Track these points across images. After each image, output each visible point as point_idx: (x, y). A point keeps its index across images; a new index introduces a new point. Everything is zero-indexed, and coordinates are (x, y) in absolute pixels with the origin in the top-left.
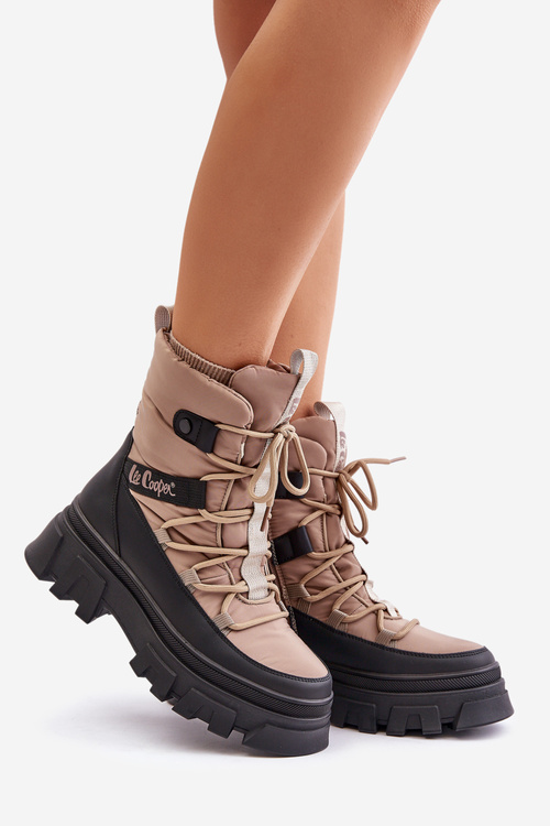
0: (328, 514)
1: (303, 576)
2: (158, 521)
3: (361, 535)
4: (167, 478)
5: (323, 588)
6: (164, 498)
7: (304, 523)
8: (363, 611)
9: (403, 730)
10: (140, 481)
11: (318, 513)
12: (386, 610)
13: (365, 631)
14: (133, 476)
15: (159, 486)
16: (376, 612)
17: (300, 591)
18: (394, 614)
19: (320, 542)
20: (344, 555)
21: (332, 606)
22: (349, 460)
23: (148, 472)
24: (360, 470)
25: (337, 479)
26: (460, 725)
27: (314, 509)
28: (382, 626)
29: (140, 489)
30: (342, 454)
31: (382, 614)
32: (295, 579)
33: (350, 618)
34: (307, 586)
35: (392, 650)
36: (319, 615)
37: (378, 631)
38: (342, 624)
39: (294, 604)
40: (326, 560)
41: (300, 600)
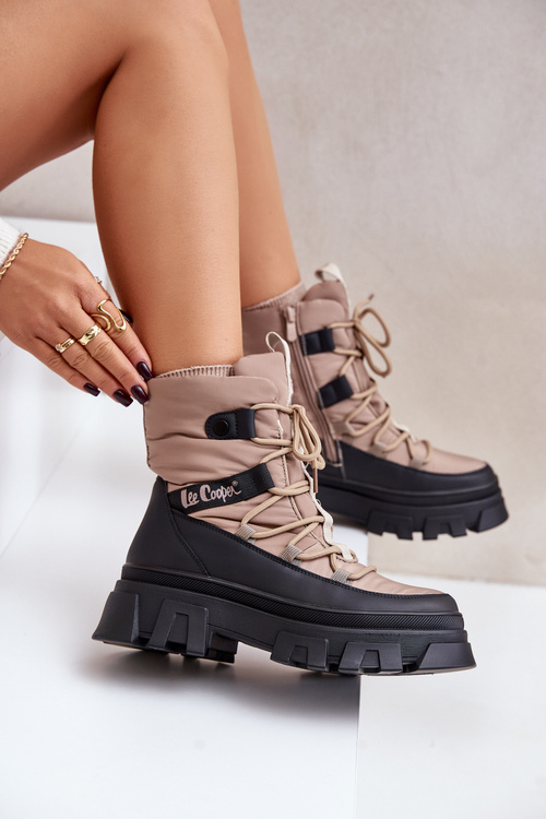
0: (355, 359)
1: (347, 415)
2: (236, 524)
4: (225, 482)
5: (365, 424)
6: (232, 500)
7: (342, 372)
8: (397, 441)
10: (199, 498)
11: (350, 361)
12: (410, 437)
13: (399, 457)
14: (187, 500)
15: (222, 493)
16: (405, 441)
17: (344, 427)
19: (356, 386)
20: (374, 393)
21: (373, 438)
23: (203, 488)
25: (354, 328)
27: (346, 357)
28: (413, 455)
29: (201, 506)
31: (410, 441)
32: (340, 418)
33: (388, 448)
34: (351, 422)
35: (424, 472)
36: (362, 445)
37: (411, 457)
38: (384, 452)
39: (340, 438)
40: (364, 399)
41: (347, 435)
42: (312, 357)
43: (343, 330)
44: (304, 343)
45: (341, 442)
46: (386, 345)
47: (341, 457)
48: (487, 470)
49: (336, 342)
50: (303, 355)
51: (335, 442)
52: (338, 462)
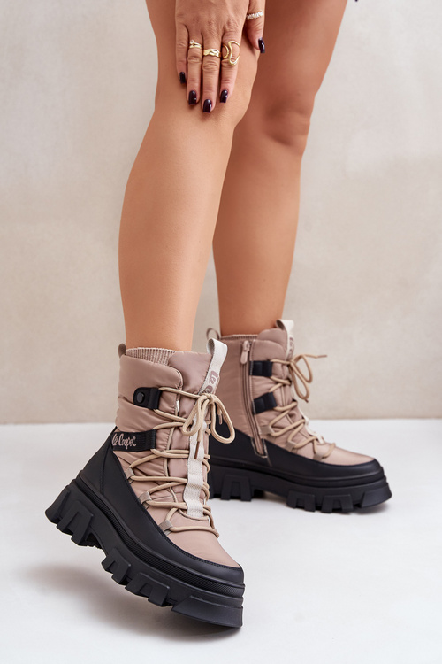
0: (284, 385)
1: (270, 421)
3: (305, 399)
5: (282, 428)
6: (130, 449)
7: (271, 390)
8: (306, 441)
9: (331, 509)
10: (118, 442)
11: (279, 385)
12: (317, 440)
13: (307, 453)
15: (127, 442)
16: (312, 441)
17: (268, 429)
18: (321, 441)
19: (280, 402)
20: (293, 409)
21: (287, 438)
22: (296, 354)
23: (122, 435)
24: (302, 360)
25: (289, 366)
26: (363, 505)
27: (277, 383)
28: (316, 451)
29: (117, 448)
30: (291, 350)
31: (315, 442)
32: (265, 423)
33: (298, 445)
34: (273, 427)
35: (323, 464)
36: (280, 443)
37: (315, 453)
38: (293, 449)
39: (265, 438)
40: (283, 412)
41: (269, 435)
42: (254, 377)
43: (280, 365)
44: (252, 367)
45: (266, 441)
46: (309, 381)
47: (266, 451)
48: (375, 462)
49: (273, 371)
50: (249, 374)
51: (261, 440)
52: (265, 455)
